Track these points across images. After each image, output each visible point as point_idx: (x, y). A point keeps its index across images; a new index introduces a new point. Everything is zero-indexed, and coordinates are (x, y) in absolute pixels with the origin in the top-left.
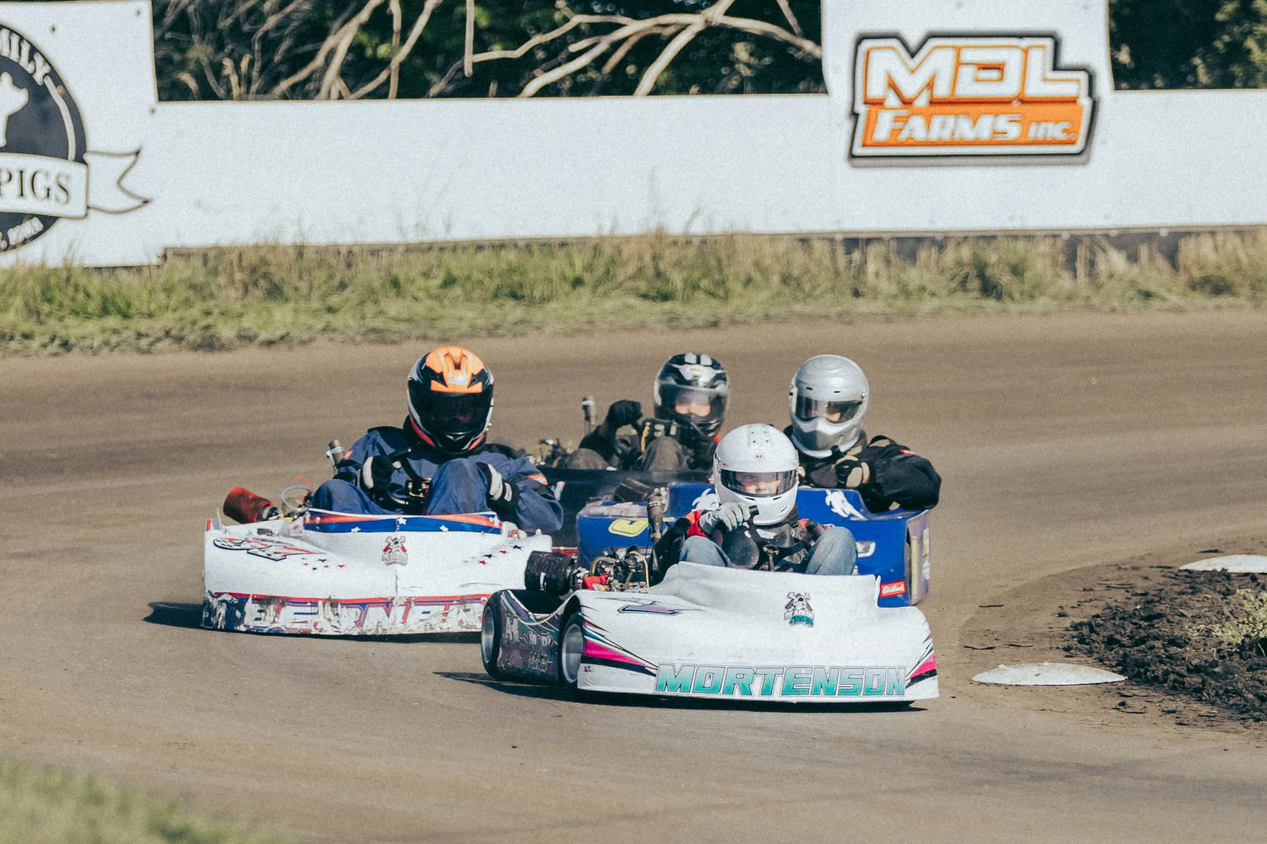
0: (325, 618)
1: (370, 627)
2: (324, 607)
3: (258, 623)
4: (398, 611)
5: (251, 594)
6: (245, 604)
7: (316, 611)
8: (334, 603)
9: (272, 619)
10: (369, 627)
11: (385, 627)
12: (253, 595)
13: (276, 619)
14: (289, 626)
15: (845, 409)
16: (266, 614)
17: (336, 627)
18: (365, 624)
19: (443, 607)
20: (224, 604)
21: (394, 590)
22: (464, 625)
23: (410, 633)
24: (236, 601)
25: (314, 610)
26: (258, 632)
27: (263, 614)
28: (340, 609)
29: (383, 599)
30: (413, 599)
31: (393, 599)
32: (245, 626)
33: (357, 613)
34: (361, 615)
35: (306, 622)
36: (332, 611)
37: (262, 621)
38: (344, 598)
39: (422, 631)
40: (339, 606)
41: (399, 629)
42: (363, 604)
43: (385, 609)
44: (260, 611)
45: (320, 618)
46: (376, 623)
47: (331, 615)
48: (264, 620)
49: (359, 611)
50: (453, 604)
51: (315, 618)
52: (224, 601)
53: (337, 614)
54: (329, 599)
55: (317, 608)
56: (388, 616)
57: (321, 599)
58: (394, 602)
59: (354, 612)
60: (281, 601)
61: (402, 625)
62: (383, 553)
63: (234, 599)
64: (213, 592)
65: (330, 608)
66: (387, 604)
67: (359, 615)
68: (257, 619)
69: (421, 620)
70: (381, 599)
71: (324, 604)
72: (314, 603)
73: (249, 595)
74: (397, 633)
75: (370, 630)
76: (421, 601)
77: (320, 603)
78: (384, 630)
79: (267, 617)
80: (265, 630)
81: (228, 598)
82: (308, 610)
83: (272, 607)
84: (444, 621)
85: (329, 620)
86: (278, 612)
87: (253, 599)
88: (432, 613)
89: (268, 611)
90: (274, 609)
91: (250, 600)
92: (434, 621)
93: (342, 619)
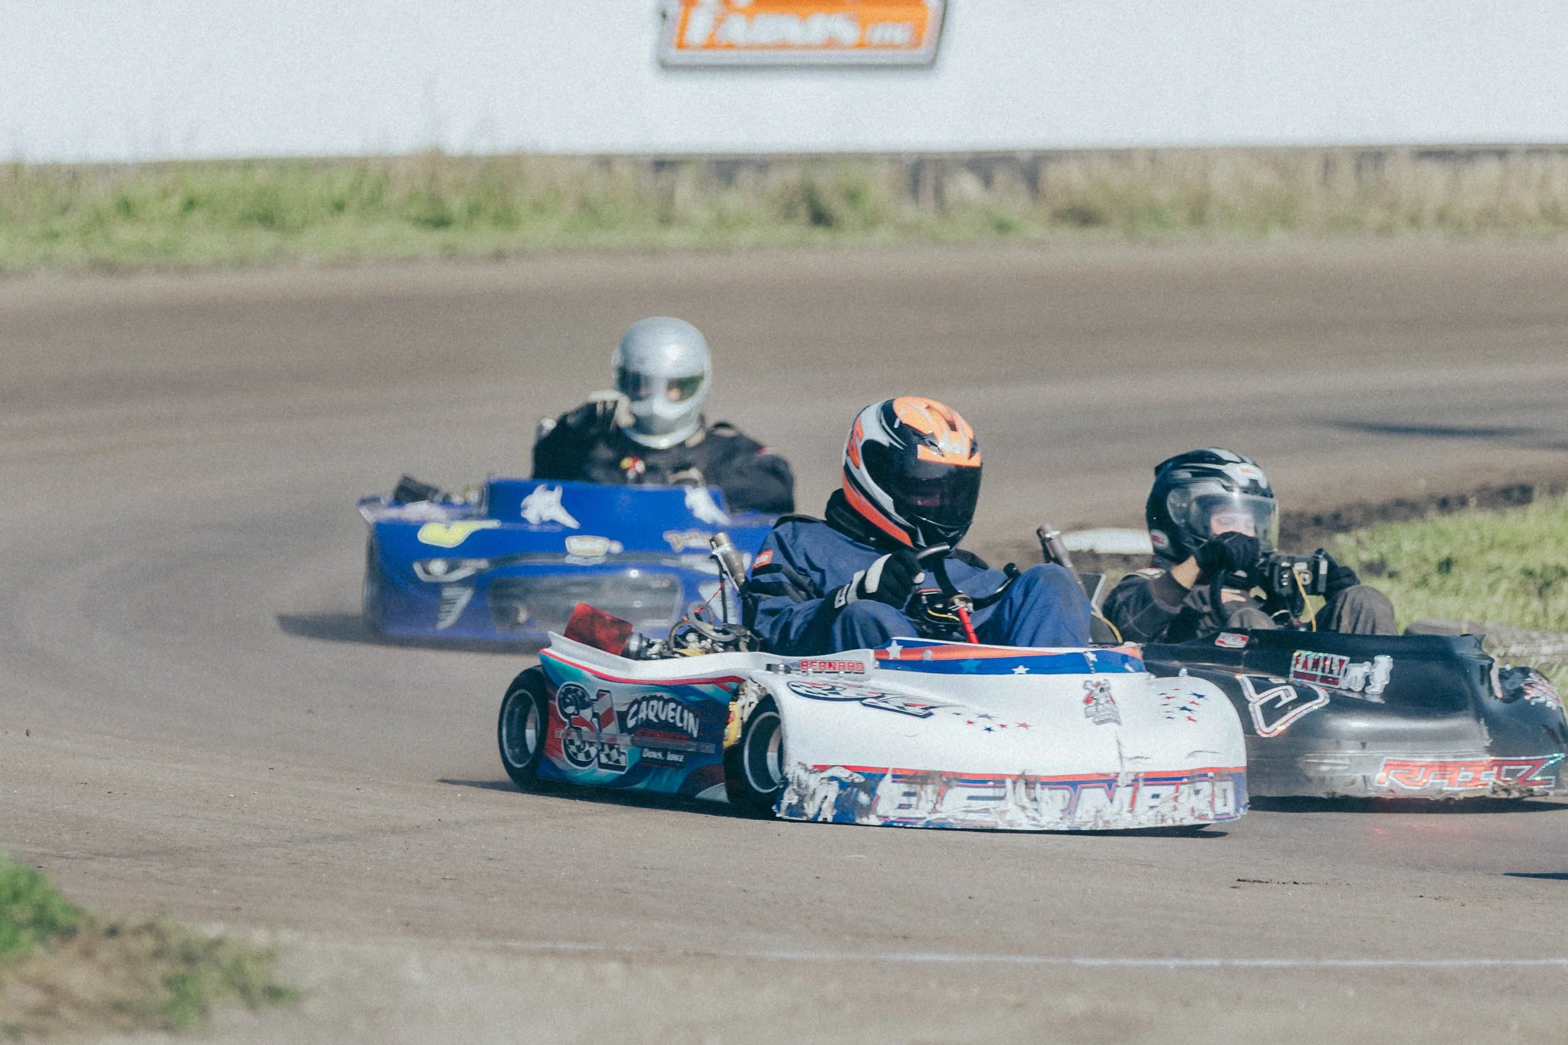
0: (1016, 804)
1: (1086, 818)
2: (1014, 788)
3: (905, 813)
4: (1123, 794)
5: (891, 767)
6: (877, 783)
7: (1002, 795)
8: (1029, 782)
9: (930, 806)
10: (1084, 818)
11: (1107, 818)
12: (894, 770)
13: (938, 807)
14: (961, 816)
15: (685, 386)
16: (919, 800)
17: (1034, 819)
18: (1079, 813)
19: (1173, 788)
20: (835, 784)
21: (1118, 762)
22: (1197, 814)
23: (1139, 827)
24: (859, 779)
25: (998, 792)
26: (905, 824)
27: (913, 800)
28: (1038, 791)
29: (1104, 775)
30: (1141, 775)
31: (1117, 774)
32: (879, 817)
33: (1064, 798)
34: (1070, 799)
35: (986, 810)
36: (1028, 795)
37: (912, 810)
38: (1043, 773)
39: (1152, 825)
40: (1038, 786)
41: (1126, 821)
42: (1074, 784)
43: (1106, 791)
44: (907, 794)
45: (1009, 805)
46: (1093, 812)
47: (1026, 802)
48: (917, 808)
49: (1067, 794)
50: (1185, 784)
51: (1001, 805)
52: (832, 778)
53: (1035, 800)
54: (1022, 776)
55: (1003, 790)
56: (1111, 801)
57: (1009, 776)
58: (1119, 779)
59: (1060, 796)
60: (944, 779)
61: (1130, 815)
62: (1085, 706)
63: (855, 775)
64: (810, 766)
65: (1023, 787)
66: (1109, 783)
67: (1067, 801)
68: (901, 807)
69: (1152, 807)
70: (1100, 775)
71: (1014, 783)
72: (999, 781)
73: (887, 769)
74: (1123, 828)
75: (1086, 823)
76: (1153, 779)
77: (1009, 782)
78: (1107, 822)
79: (922, 803)
80: (921, 824)
81: (844, 774)
82: (989, 792)
83: (930, 789)
84: (1175, 809)
85: (1024, 808)
86: (940, 796)
87: (894, 776)
88: (1163, 796)
89: (923, 793)
90: (934, 792)
91: (888, 777)
92: (1166, 809)
93: (1043, 806)
